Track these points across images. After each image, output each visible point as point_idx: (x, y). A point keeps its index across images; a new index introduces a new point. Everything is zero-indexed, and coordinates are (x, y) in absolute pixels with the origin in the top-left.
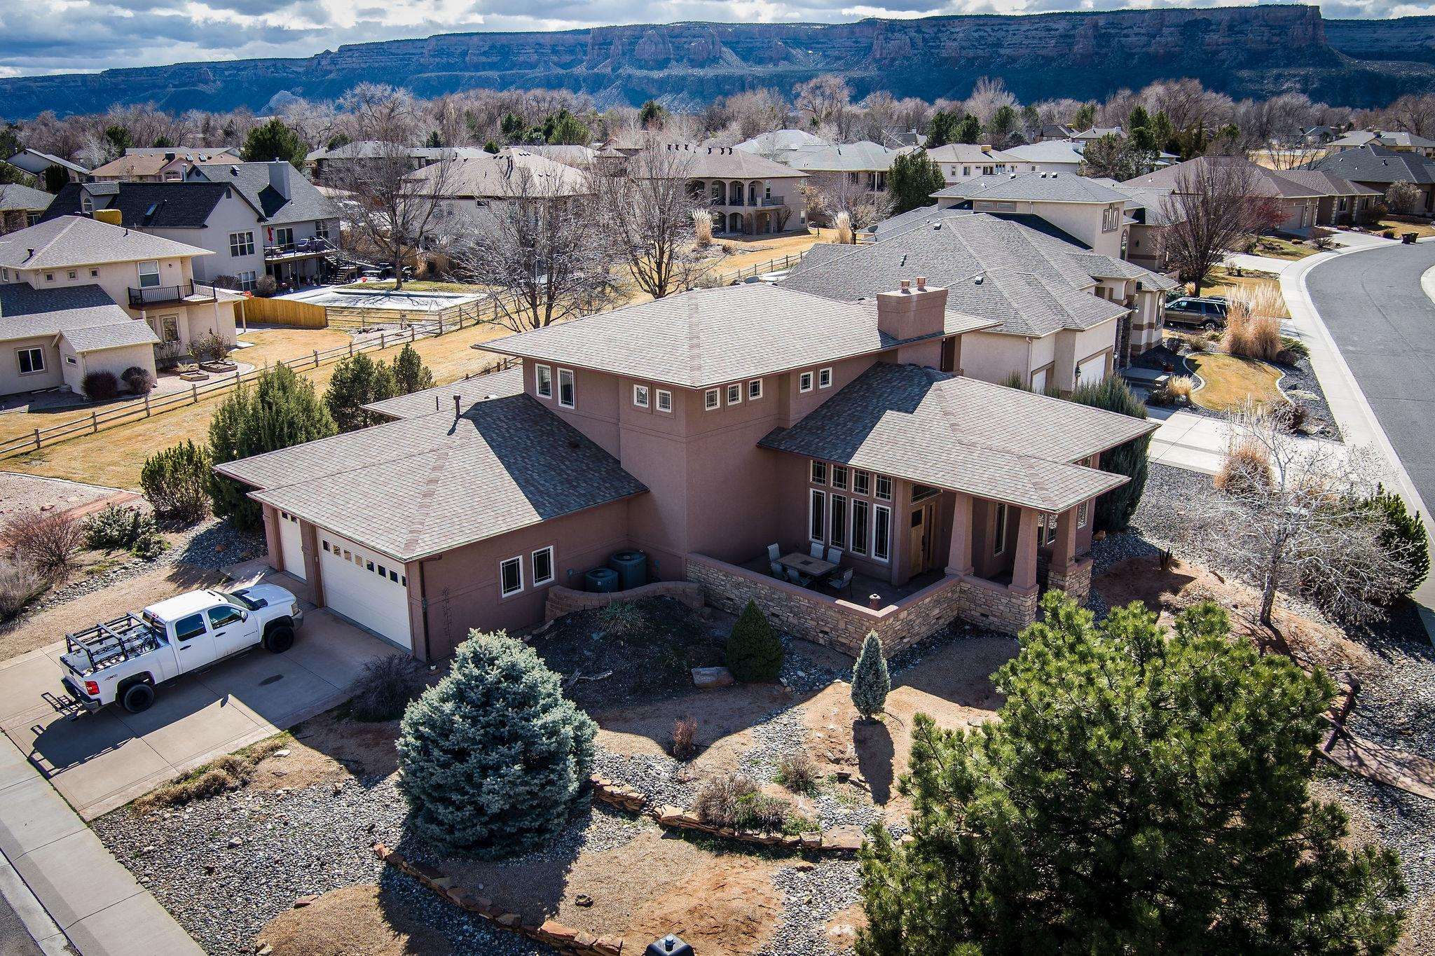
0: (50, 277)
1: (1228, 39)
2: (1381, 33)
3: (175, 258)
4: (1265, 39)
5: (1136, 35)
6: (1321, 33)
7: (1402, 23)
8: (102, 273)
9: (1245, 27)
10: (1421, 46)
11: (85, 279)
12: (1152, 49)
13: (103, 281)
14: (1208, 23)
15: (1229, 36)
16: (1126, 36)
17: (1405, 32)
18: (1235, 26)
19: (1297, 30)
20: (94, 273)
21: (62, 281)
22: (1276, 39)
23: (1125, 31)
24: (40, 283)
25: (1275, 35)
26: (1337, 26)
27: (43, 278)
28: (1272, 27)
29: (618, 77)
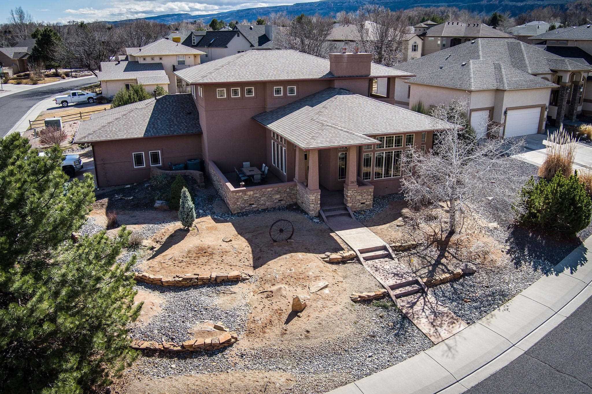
0: (144, 59)
3: (192, 54)
8: (163, 58)
11: (157, 60)
13: (164, 62)
20: (161, 59)
21: (149, 61)
24: (141, 61)
27: (142, 59)
29: (501, 5)
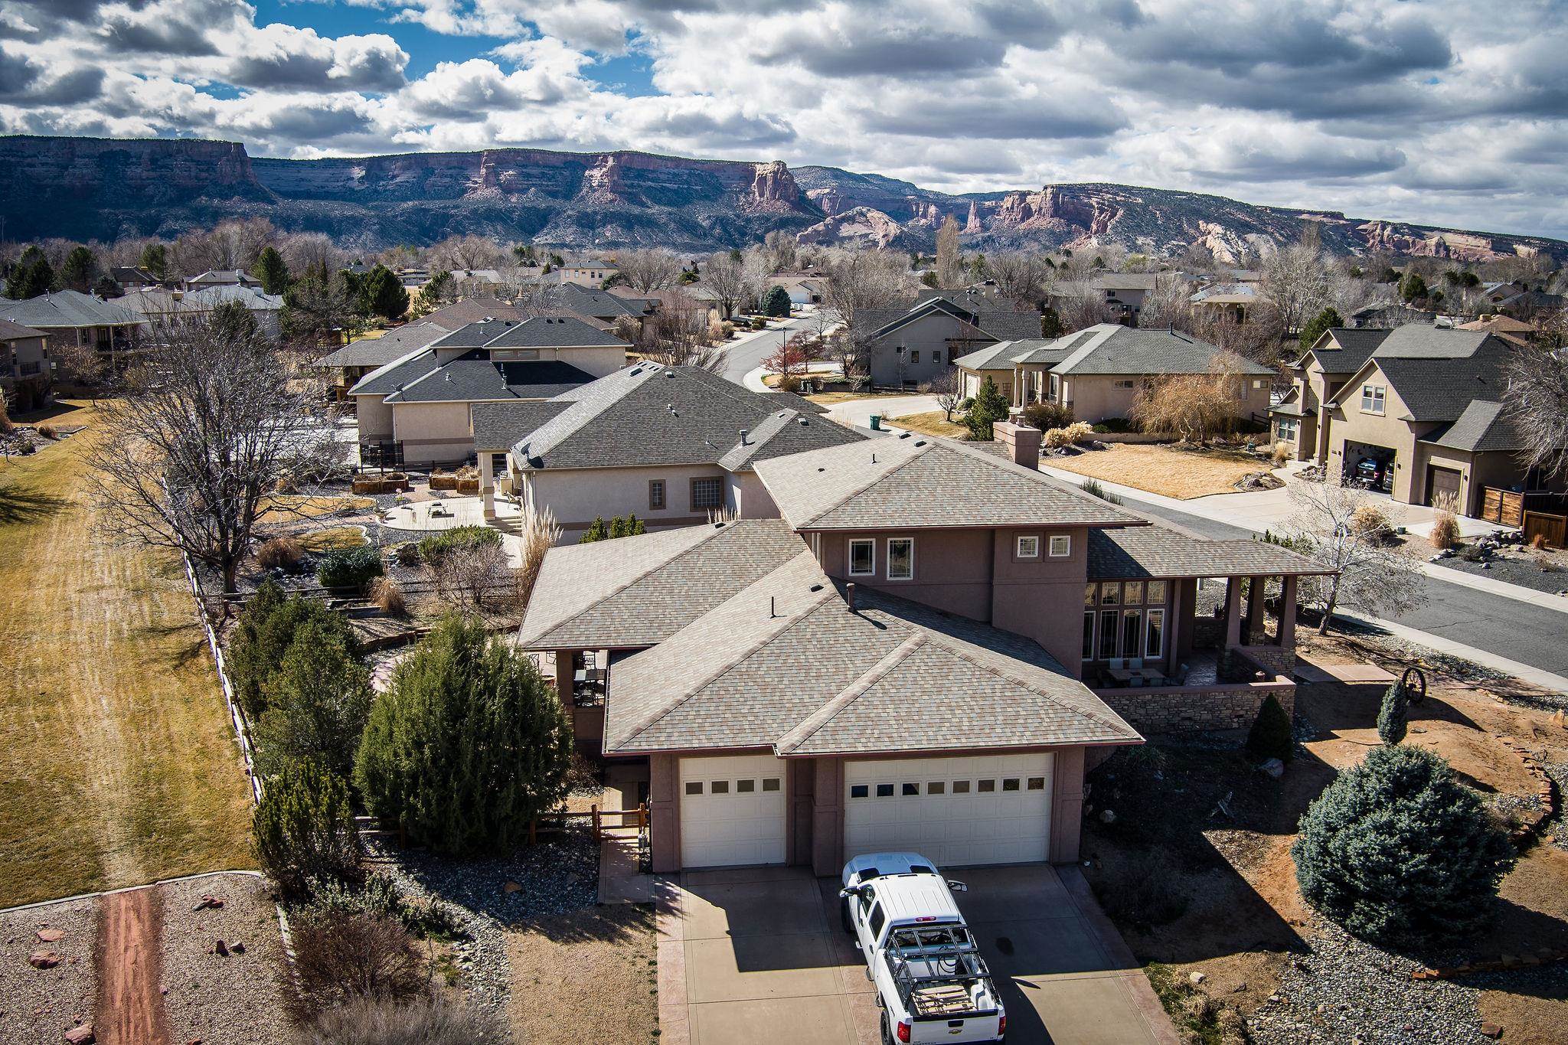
1: (152, 174)
2: (304, 173)
4: (193, 174)
5: (43, 165)
6: (250, 170)
7: (322, 164)
9: (168, 161)
10: (344, 186)
12: (66, 182)
14: (127, 155)
15: (153, 170)
16: (33, 166)
17: (327, 173)
18: (157, 160)
19: (223, 166)
22: (204, 175)
23: (29, 160)
25: (203, 171)
26: (261, 164)
28: (198, 163)
